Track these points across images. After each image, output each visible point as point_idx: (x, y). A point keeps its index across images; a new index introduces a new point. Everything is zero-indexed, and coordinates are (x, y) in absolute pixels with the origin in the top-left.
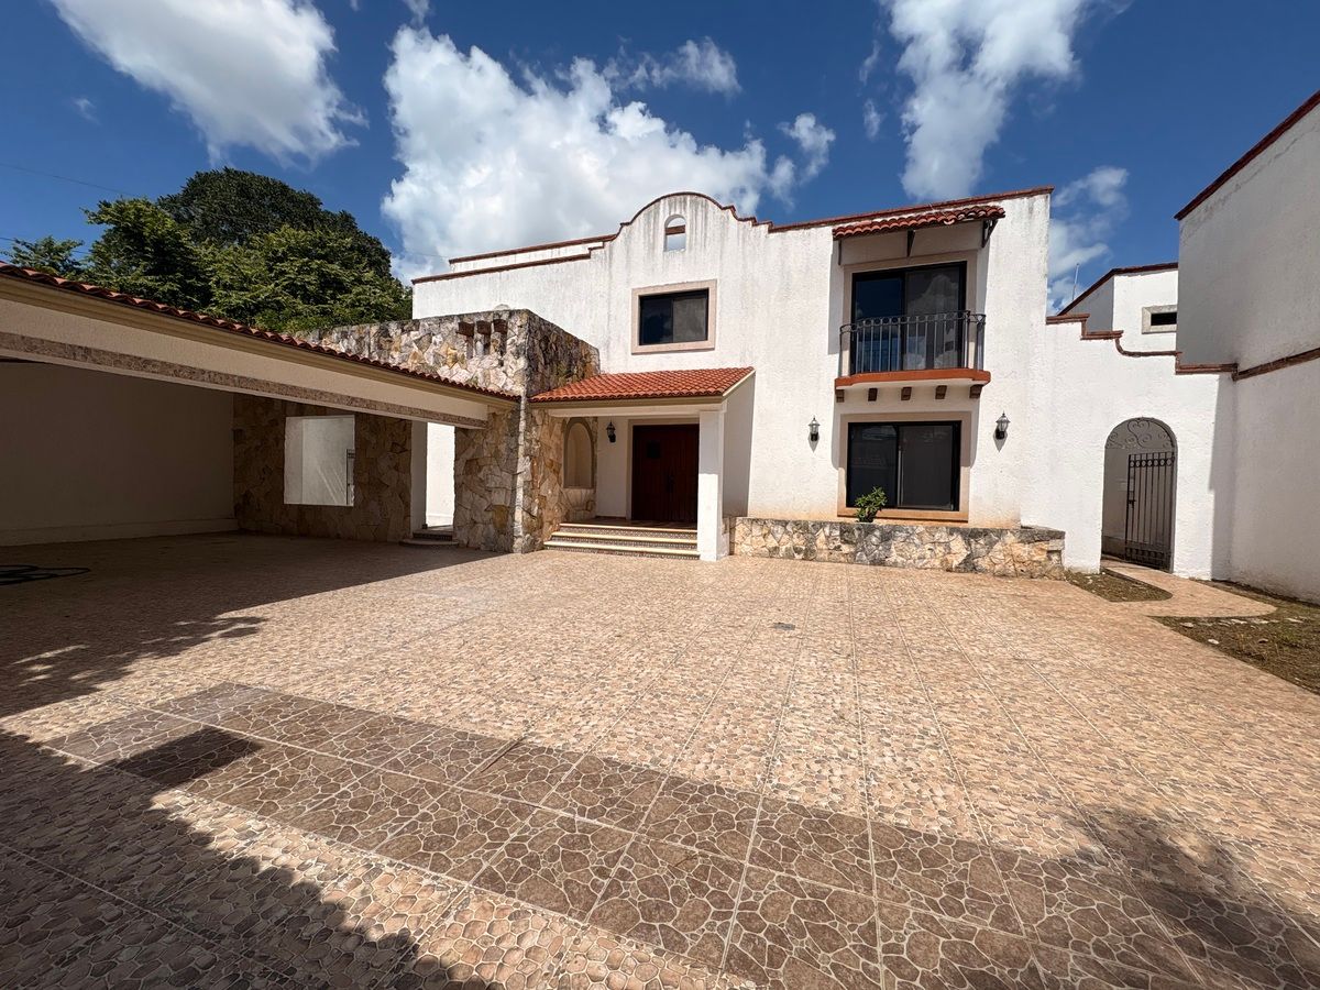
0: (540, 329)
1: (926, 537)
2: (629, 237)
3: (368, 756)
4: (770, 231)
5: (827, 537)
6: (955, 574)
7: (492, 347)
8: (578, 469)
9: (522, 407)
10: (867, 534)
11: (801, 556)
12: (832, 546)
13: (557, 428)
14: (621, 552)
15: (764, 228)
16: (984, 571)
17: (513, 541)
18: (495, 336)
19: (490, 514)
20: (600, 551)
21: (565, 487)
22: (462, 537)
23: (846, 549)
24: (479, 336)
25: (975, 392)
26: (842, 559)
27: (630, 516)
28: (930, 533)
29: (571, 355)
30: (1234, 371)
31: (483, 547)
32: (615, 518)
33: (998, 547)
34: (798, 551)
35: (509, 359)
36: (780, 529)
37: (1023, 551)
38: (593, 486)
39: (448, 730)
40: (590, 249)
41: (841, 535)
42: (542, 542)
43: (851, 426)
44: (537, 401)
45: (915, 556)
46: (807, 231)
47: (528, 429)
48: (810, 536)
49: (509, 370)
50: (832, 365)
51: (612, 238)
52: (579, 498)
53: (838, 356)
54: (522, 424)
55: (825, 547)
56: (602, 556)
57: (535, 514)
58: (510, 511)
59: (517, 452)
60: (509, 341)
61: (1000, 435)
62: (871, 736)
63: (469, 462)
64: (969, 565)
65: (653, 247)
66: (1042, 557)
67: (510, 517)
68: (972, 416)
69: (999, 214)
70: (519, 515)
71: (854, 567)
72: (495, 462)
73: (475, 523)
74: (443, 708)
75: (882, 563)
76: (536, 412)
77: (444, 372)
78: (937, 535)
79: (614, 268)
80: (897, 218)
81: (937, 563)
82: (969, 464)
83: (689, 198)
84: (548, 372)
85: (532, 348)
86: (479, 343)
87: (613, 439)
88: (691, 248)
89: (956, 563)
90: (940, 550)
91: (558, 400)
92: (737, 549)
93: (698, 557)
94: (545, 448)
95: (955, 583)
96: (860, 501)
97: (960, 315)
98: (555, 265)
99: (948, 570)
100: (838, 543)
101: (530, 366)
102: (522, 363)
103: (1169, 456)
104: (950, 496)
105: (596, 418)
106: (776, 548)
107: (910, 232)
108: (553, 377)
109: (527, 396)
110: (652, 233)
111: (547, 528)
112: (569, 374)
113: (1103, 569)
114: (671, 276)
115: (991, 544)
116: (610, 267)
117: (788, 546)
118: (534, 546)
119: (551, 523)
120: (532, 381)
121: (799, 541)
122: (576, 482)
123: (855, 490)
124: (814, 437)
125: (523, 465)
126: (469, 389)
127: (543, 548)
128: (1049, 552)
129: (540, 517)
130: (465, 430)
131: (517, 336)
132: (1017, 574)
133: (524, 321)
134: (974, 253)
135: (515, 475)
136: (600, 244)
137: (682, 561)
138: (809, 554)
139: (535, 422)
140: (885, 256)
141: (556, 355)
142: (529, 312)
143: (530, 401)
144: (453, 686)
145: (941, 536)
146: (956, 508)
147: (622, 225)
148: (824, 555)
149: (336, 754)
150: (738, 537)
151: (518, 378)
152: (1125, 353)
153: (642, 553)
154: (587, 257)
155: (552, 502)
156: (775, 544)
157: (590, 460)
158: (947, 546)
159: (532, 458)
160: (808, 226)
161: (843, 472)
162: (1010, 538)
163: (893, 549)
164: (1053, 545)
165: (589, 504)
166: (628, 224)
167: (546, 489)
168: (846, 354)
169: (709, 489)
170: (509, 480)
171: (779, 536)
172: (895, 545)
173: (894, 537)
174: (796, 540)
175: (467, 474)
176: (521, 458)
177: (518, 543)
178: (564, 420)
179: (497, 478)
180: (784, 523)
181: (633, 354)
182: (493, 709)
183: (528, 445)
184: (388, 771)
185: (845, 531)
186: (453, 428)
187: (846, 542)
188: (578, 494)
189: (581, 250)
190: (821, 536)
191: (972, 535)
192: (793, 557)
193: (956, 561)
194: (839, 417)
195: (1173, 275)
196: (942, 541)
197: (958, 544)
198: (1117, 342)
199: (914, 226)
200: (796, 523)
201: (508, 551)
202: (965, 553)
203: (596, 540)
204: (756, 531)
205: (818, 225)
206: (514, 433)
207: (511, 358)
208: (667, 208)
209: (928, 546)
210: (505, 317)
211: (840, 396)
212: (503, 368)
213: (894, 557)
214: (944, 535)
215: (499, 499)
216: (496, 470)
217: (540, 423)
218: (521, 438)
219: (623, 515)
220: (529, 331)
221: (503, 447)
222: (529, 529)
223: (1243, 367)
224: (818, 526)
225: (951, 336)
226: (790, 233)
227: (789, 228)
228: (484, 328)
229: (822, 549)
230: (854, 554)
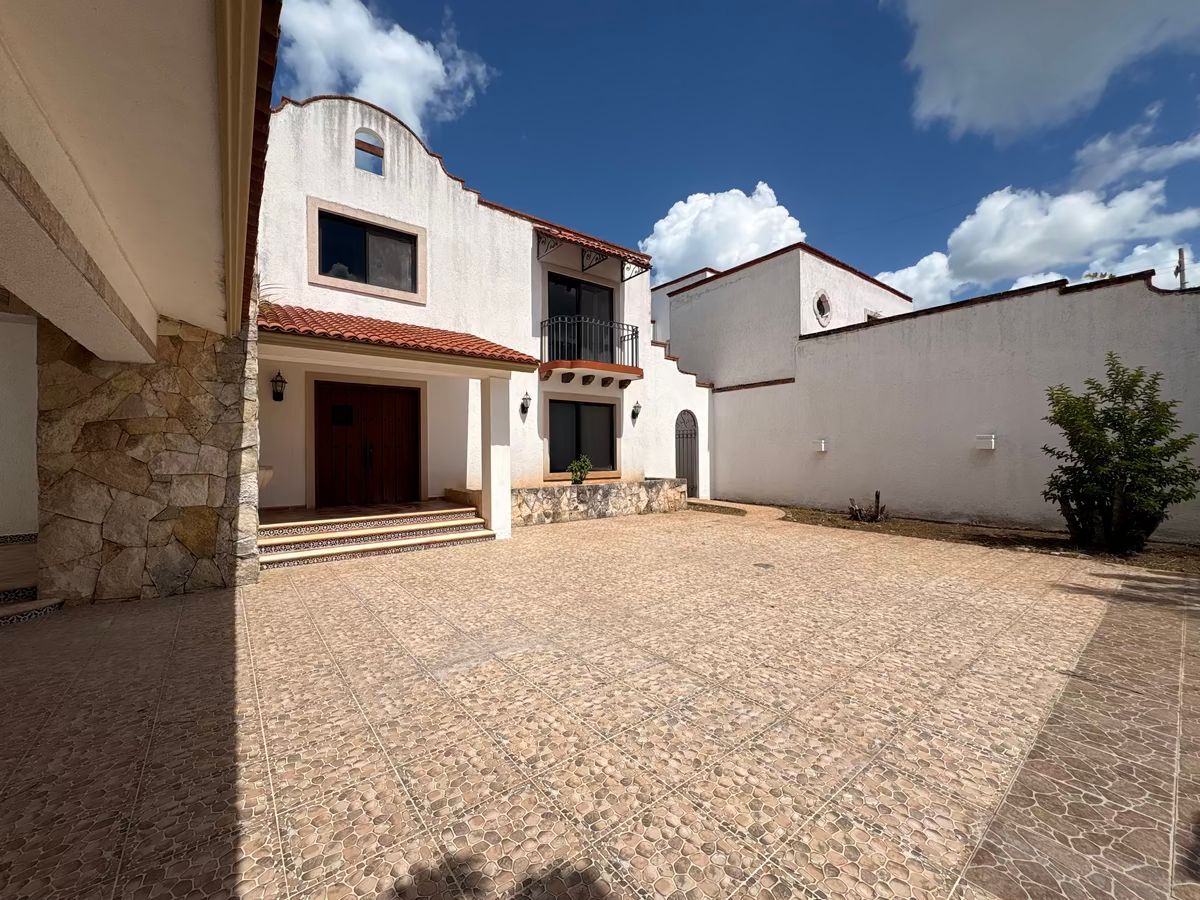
1: (628, 491)
4: (480, 202)
5: (569, 500)
6: (642, 516)
10: (595, 493)
11: (550, 520)
12: (572, 507)
15: (474, 196)
16: (656, 511)
23: (582, 508)
25: (624, 384)
26: (582, 517)
27: (313, 503)
30: (715, 390)
34: (547, 516)
41: (578, 497)
43: (551, 401)
45: (622, 507)
46: (511, 218)
48: (556, 500)
50: (535, 347)
53: (539, 339)
55: (567, 509)
61: (634, 415)
66: (678, 497)
68: (620, 400)
73: (121, 547)
75: (604, 516)
78: (633, 489)
81: (633, 509)
82: (620, 437)
83: (388, 119)
88: (392, 180)
89: (642, 508)
90: (635, 499)
93: (494, 536)
95: (642, 523)
97: (611, 324)
99: (640, 514)
100: (576, 504)
103: (696, 432)
104: (609, 460)
106: (530, 516)
110: (336, 135)
114: (365, 199)
117: (539, 512)
121: (548, 507)
124: (524, 410)
128: (681, 493)
132: (670, 510)
134: (618, 284)
135: (236, 452)
138: (555, 517)
140: (569, 264)
146: (614, 469)
148: (566, 516)
152: (681, 370)
153: (428, 545)
156: (528, 512)
160: (513, 214)
161: (547, 441)
163: (610, 503)
164: (682, 488)
168: (545, 339)
170: (223, 461)
171: (531, 504)
172: (612, 498)
173: (611, 494)
174: (545, 506)
175: (88, 450)
176: (248, 424)
179: (184, 456)
180: (534, 491)
181: (310, 284)
187: (582, 502)
190: (565, 500)
191: (648, 487)
192: (543, 522)
193: (643, 506)
196: (635, 492)
197: (644, 494)
198: (677, 364)
205: (521, 216)
208: (359, 116)
209: (629, 498)
211: (548, 376)
213: (611, 510)
215: (191, 495)
216: (186, 444)
218: (249, 389)
225: (606, 341)
226: (498, 213)
227: (497, 208)
229: (565, 511)
230: (586, 511)
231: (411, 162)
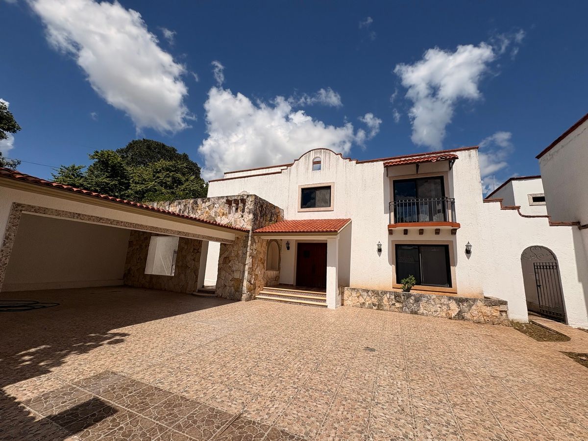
0: (259, 202)
1: (437, 301)
2: (298, 165)
3: (166, 420)
4: (357, 163)
5: (389, 299)
6: (454, 321)
7: (239, 209)
8: (273, 263)
9: (250, 235)
10: (408, 298)
11: (376, 308)
12: (391, 303)
13: (264, 244)
14: (291, 302)
15: (354, 162)
16: (468, 320)
17: (242, 296)
18: (241, 205)
19: (233, 282)
20: (281, 301)
21: (266, 270)
22: (219, 292)
23: (398, 305)
24: (234, 205)
25: (454, 232)
26: (396, 310)
27: (295, 284)
28: (439, 299)
29: (272, 212)
30: (579, 226)
31: (228, 298)
32: (288, 285)
33: (474, 307)
34: (375, 305)
35: (246, 214)
36: (365, 294)
37: (488, 310)
38: (279, 269)
39: (206, 407)
40: (282, 170)
41: (395, 298)
42: (255, 296)
43: (397, 245)
44: (256, 232)
45: (433, 310)
46: (372, 163)
47: (252, 245)
48: (380, 298)
49: (245, 219)
50: (386, 219)
51: (291, 165)
52: (272, 275)
53: (389, 214)
54: (249, 242)
55: (387, 303)
56: (282, 304)
57: (252, 283)
58: (241, 281)
59: (246, 254)
60: (246, 207)
61: (468, 252)
62: (420, 425)
63: (225, 258)
64: (460, 316)
65: (308, 169)
66: (498, 314)
67: (241, 284)
68: (453, 243)
69: (456, 158)
70: (245, 283)
71: (402, 315)
72: (236, 259)
73: (225, 286)
74: (204, 392)
75: (416, 313)
76: (255, 237)
77: (219, 220)
78: (443, 300)
79: (291, 176)
80: (411, 158)
81: (444, 315)
82: (455, 265)
83: (322, 150)
84: (262, 220)
85: (256, 210)
86: (234, 208)
87: (288, 248)
88: (323, 170)
89: (453, 315)
90: (444, 307)
91: (266, 232)
92: (345, 303)
93: (327, 306)
94: (259, 252)
95: (454, 326)
96: (403, 281)
97: (443, 199)
98: (267, 176)
99: (450, 318)
100: (394, 302)
101: (254, 217)
102: (251, 216)
103: (554, 264)
104: (447, 280)
105: (281, 240)
106: (364, 303)
107: (417, 165)
108: (264, 222)
109: (252, 230)
110: (307, 164)
111: (258, 290)
112: (271, 220)
113: (530, 321)
114: (315, 180)
115: (470, 306)
117: (370, 302)
118: (251, 298)
119: (259, 287)
120: (255, 224)
121: (375, 300)
122: (270, 267)
123: (400, 276)
124: (380, 250)
125: (249, 260)
126: (228, 228)
127: (255, 299)
128: (500, 311)
129: (254, 285)
130: (225, 244)
131: (250, 205)
132: (486, 323)
133: (253, 199)
134: (446, 172)
135: (245, 265)
136: (286, 167)
137: (319, 308)
138: (380, 307)
139: (255, 241)
140: (409, 173)
141: (266, 213)
142: (255, 196)
143: (253, 233)
144: (209, 378)
145: (445, 300)
146: (451, 286)
147: (295, 160)
148: (387, 308)
149: (151, 418)
150: (345, 297)
151: (249, 223)
152: (523, 216)
153: (300, 303)
154: (280, 173)
155: (260, 277)
156: (363, 301)
157: (278, 258)
158: (448, 305)
159: (253, 257)
160: (373, 161)
161: (394, 267)
162: (479, 303)
163: (421, 306)
164: (502, 308)
165: (277, 278)
166: (297, 160)
167: (258, 272)
168: (392, 214)
169: (332, 274)
170: (242, 267)
171: (365, 297)
172: (422, 304)
173: (421, 300)
174: (373, 300)
175: (224, 263)
176: (248, 258)
177: (244, 296)
178: (268, 240)
179: (236, 266)
180: (368, 291)
181: (298, 212)
182: (227, 394)
183: (251, 251)
184: (175, 431)
185: (397, 296)
186: (220, 243)
187: (398, 302)
188: (272, 273)
189: (278, 170)
190: (385, 298)
191: (460, 301)
192: (372, 308)
194: (391, 242)
195: (540, 180)
196: (445, 303)
197: (453, 305)
198: (518, 211)
199: (419, 162)
200: (373, 291)
201: (239, 300)
202: (458, 310)
203: (279, 296)
204: (354, 294)
205: (377, 161)
206: (246, 246)
207: (247, 214)
208: (314, 154)
209: (439, 305)
210: (245, 197)
211: (391, 232)
212: (243, 218)
213: (422, 310)
214: (446, 300)
215: (237, 275)
216: (237, 263)
217: (257, 242)
218: (249, 248)
219: (292, 284)
220: (255, 203)
221: (240, 252)
222: (249, 290)
223: (583, 224)
224: (384, 293)
225: (440, 207)
226: (365, 164)
227: (365, 162)
228: (236, 201)
229: (386, 305)
230: (402, 308)
231: (330, 161)
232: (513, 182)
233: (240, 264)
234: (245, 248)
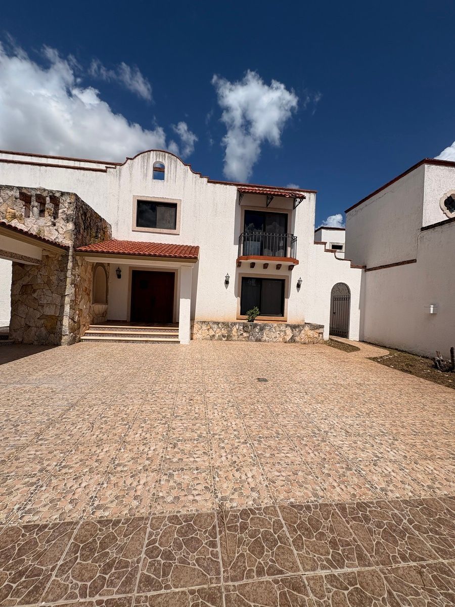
0: (82, 207)
1: (277, 329)
2: (131, 167)
4: (208, 182)
5: (237, 330)
6: (289, 344)
7: (46, 212)
8: (99, 295)
9: (70, 253)
10: (254, 328)
11: (226, 339)
12: (239, 334)
13: (89, 268)
14: (133, 341)
15: (205, 180)
16: (298, 342)
17: (61, 338)
18: (49, 205)
19: (42, 321)
20: (120, 341)
21: (93, 304)
22: (17, 336)
23: (245, 335)
24: (36, 204)
25: (291, 268)
26: (244, 339)
27: (129, 320)
28: (279, 327)
29: (97, 226)
30: (366, 269)
31: (36, 343)
32: (119, 321)
33: (303, 332)
34: (224, 336)
35: (60, 223)
36: (216, 326)
37: (311, 333)
38: (107, 302)
40: (107, 167)
41: (243, 328)
42: (80, 337)
43: (243, 278)
44: (81, 251)
45: (273, 337)
46: (225, 186)
47: (73, 268)
48: (229, 329)
49: (60, 230)
50: (233, 251)
51: (121, 165)
52: (100, 310)
53: (238, 246)
54: (70, 265)
55: (236, 334)
56: (124, 345)
57: (76, 320)
58: (59, 319)
59: (65, 282)
60: (60, 211)
61: (298, 286)
63: (25, 287)
64: (293, 340)
65: (146, 175)
66: (316, 335)
67: (59, 323)
68: (289, 277)
69: (303, 198)
70: (66, 322)
71: (249, 343)
72: (47, 287)
73: (29, 327)
75: (260, 340)
76: (78, 258)
78: (281, 328)
79: (121, 181)
80: (257, 189)
81: (281, 340)
82: (288, 298)
83: (167, 155)
84: (85, 234)
85: (77, 218)
86: (35, 209)
87: (119, 276)
88: (167, 181)
89: (288, 339)
90: (282, 334)
91: (92, 251)
92: (195, 337)
93: (179, 342)
94: (84, 280)
95: (290, 348)
96: (249, 312)
97: (286, 235)
98: (82, 171)
99: (285, 342)
100: (242, 332)
101: (76, 229)
102: (71, 226)
103: (348, 297)
104: (279, 310)
105: (109, 264)
106: (214, 336)
107: (270, 197)
108: (88, 237)
109: (74, 247)
110: (145, 168)
111: (82, 329)
112: (96, 237)
113: (330, 339)
114: (157, 192)
115: (300, 331)
116: (119, 180)
117: (219, 334)
118: (75, 340)
119: (84, 325)
120: (77, 238)
121: (224, 332)
122: (96, 301)
123: (244, 309)
124: (227, 282)
125: (70, 290)
127: (80, 340)
128: (319, 333)
129: (79, 322)
130: (22, 265)
131: (66, 208)
132: (309, 343)
133: (73, 200)
134: (291, 211)
135: (63, 296)
136: (114, 166)
138: (229, 338)
139: (77, 263)
140: (258, 205)
141: (90, 224)
142: (76, 195)
143: (75, 250)
145: (283, 328)
146: (283, 316)
147: (128, 159)
148: (236, 338)
150: (195, 331)
151: (68, 236)
152: (337, 258)
153: (146, 341)
154: (105, 171)
155: (85, 313)
156: (213, 333)
157: (105, 290)
158: (285, 332)
159: (76, 286)
160: (226, 184)
161: (239, 299)
162: (307, 328)
163: (264, 334)
164: (320, 330)
165: (104, 314)
166: (131, 159)
167: (83, 305)
168: (242, 245)
170: (59, 299)
171: (215, 329)
172: (265, 332)
173: (265, 329)
174: (223, 331)
175: (23, 294)
176: (68, 286)
177: (65, 339)
178: (93, 263)
179: (48, 297)
180: (218, 323)
181: (133, 231)
183: (73, 277)
185: (245, 326)
186: (11, 262)
187: (245, 332)
188: (99, 308)
189: (103, 167)
190: (235, 329)
191: (293, 327)
192: (221, 340)
193: (288, 338)
194: (238, 274)
195: (344, 232)
196: (283, 330)
197: (289, 332)
198: (335, 254)
199: (274, 195)
200: (223, 323)
201: (57, 344)
202: (291, 335)
203: (116, 335)
204: (204, 327)
205: (230, 184)
206: (64, 269)
207: (62, 222)
208: (155, 156)
209: (278, 332)
210: (57, 195)
211: (239, 264)
212: (55, 228)
213: (265, 338)
214: (284, 327)
215: (50, 311)
216: (49, 293)
217: (80, 264)
218: (69, 273)
219: (126, 320)
220: (76, 207)
221: (54, 278)
222: (72, 330)
223: (368, 268)
224: (233, 324)
225: (282, 244)
226: (217, 185)
227: (217, 183)
228: (41, 199)
229: (235, 335)
230: (248, 337)
231: (176, 171)
232: (323, 231)
233: (54, 295)
234: (63, 273)
